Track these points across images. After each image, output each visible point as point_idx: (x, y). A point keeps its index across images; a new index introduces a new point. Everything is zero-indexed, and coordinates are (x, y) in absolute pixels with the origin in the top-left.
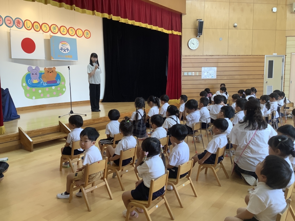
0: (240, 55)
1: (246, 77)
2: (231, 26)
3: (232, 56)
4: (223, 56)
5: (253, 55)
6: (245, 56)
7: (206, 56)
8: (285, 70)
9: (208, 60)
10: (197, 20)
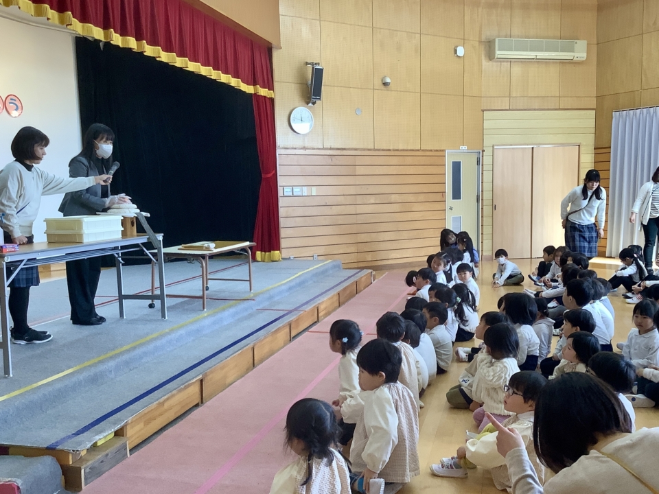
0: (397, 150)
1: (411, 198)
2: (378, 83)
3: (383, 150)
4: (364, 150)
5: (423, 150)
6: (407, 150)
7: (331, 149)
8: (482, 182)
9: (334, 158)
10: (307, 64)
